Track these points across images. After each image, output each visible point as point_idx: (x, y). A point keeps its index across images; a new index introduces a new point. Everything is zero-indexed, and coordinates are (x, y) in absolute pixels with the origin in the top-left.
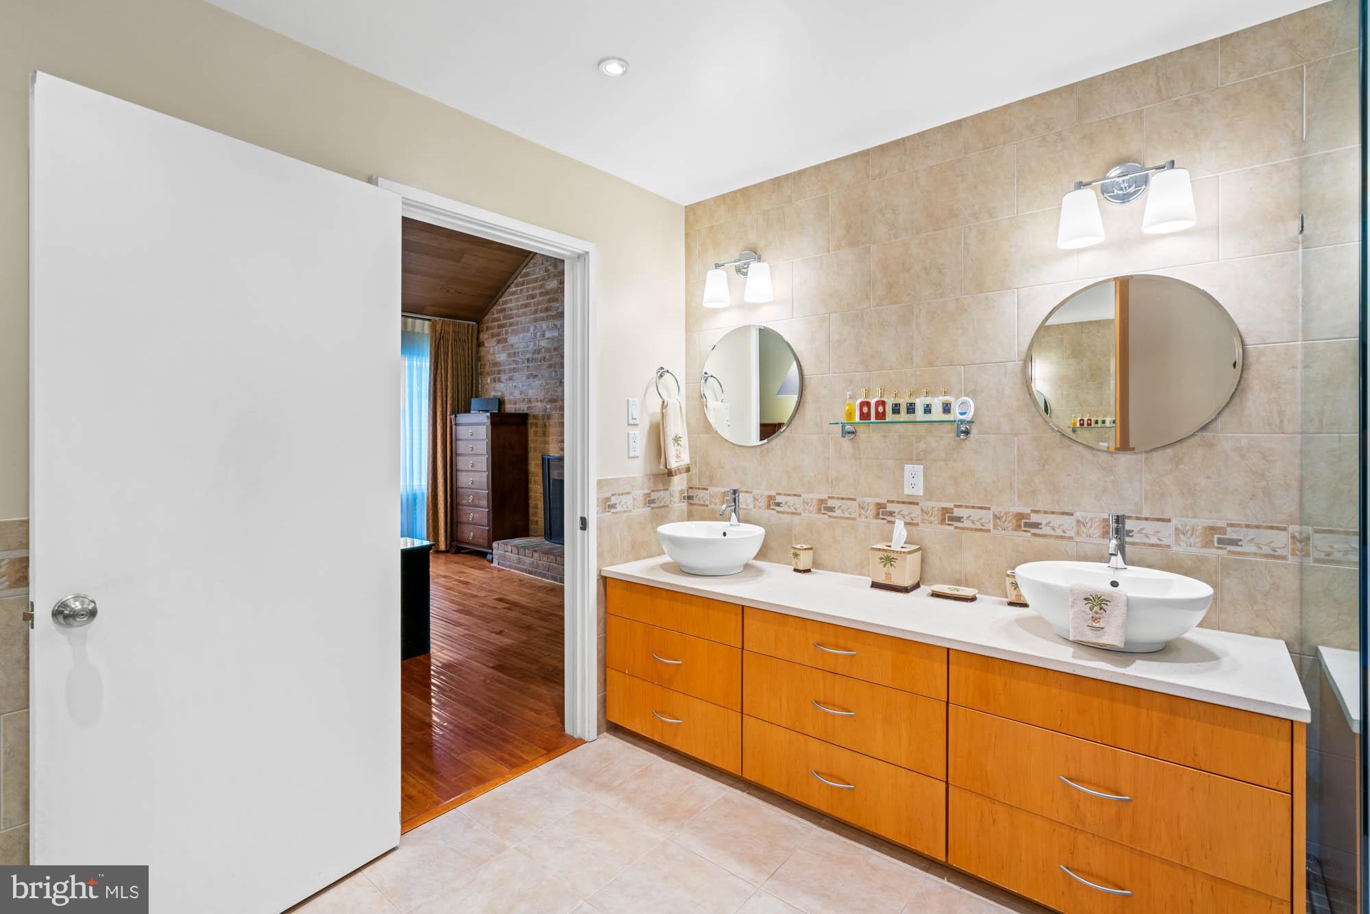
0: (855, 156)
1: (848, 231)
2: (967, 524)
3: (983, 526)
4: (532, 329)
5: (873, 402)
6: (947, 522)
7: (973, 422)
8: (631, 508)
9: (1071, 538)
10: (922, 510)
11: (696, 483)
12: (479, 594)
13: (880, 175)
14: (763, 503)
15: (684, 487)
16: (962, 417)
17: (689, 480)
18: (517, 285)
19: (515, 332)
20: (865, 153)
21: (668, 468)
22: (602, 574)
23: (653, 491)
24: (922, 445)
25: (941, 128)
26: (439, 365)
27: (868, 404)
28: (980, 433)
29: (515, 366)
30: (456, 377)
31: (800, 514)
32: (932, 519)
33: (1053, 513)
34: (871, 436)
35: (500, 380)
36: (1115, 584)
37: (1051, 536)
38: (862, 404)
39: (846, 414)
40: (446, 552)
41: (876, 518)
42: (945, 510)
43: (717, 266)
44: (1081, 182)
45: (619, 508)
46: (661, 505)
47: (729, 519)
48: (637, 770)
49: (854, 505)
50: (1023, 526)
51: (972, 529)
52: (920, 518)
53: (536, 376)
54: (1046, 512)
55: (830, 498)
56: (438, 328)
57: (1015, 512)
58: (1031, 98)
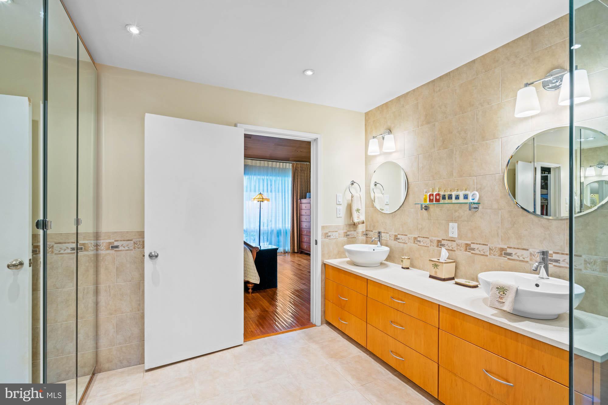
0: (429, 83)
1: (426, 117)
2: (477, 252)
3: (484, 253)
5: (435, 194)
6: (468, 250)
7: (480, 203)
8: (337, 237)
9: (527, 262)
10: (457, 244)
11: (369, 229)
12: (302, 269)
13: (439, 90)
14: (393, 238)
15: (364, 230)
16: (473, 201)
17: (366, 227)
20: (433, 81)
21: (354, 222)
22: (324, 262)
23: (348, 231)
24: (457, 214)
25: (466, 64)
26: (295, 180)
27: (433, 195)
28: (483, 208)
30: (301, 185)
31: (407, 243)
32: (461, 248)
33: (518, 249)
34: (434, 209)
36: (537, 286)
37: (517, 260)
38: (430, 195)
39: (424, 199)
40: (297, 253)
41: (437, 247)
42: (467, 245)
43: (374, 137)
44: (528, 83)
45: (332, 237)
46: (352, 237)
47: (377, 244)
48: (330, 339)
49: (428, 241)
50: (503, 254)
51: (479, 254)
52: (456, 248)
54: (514, 248)
55: (418, 237)
56: (295, 166)
57: (499, 247)
58: (508, 44)
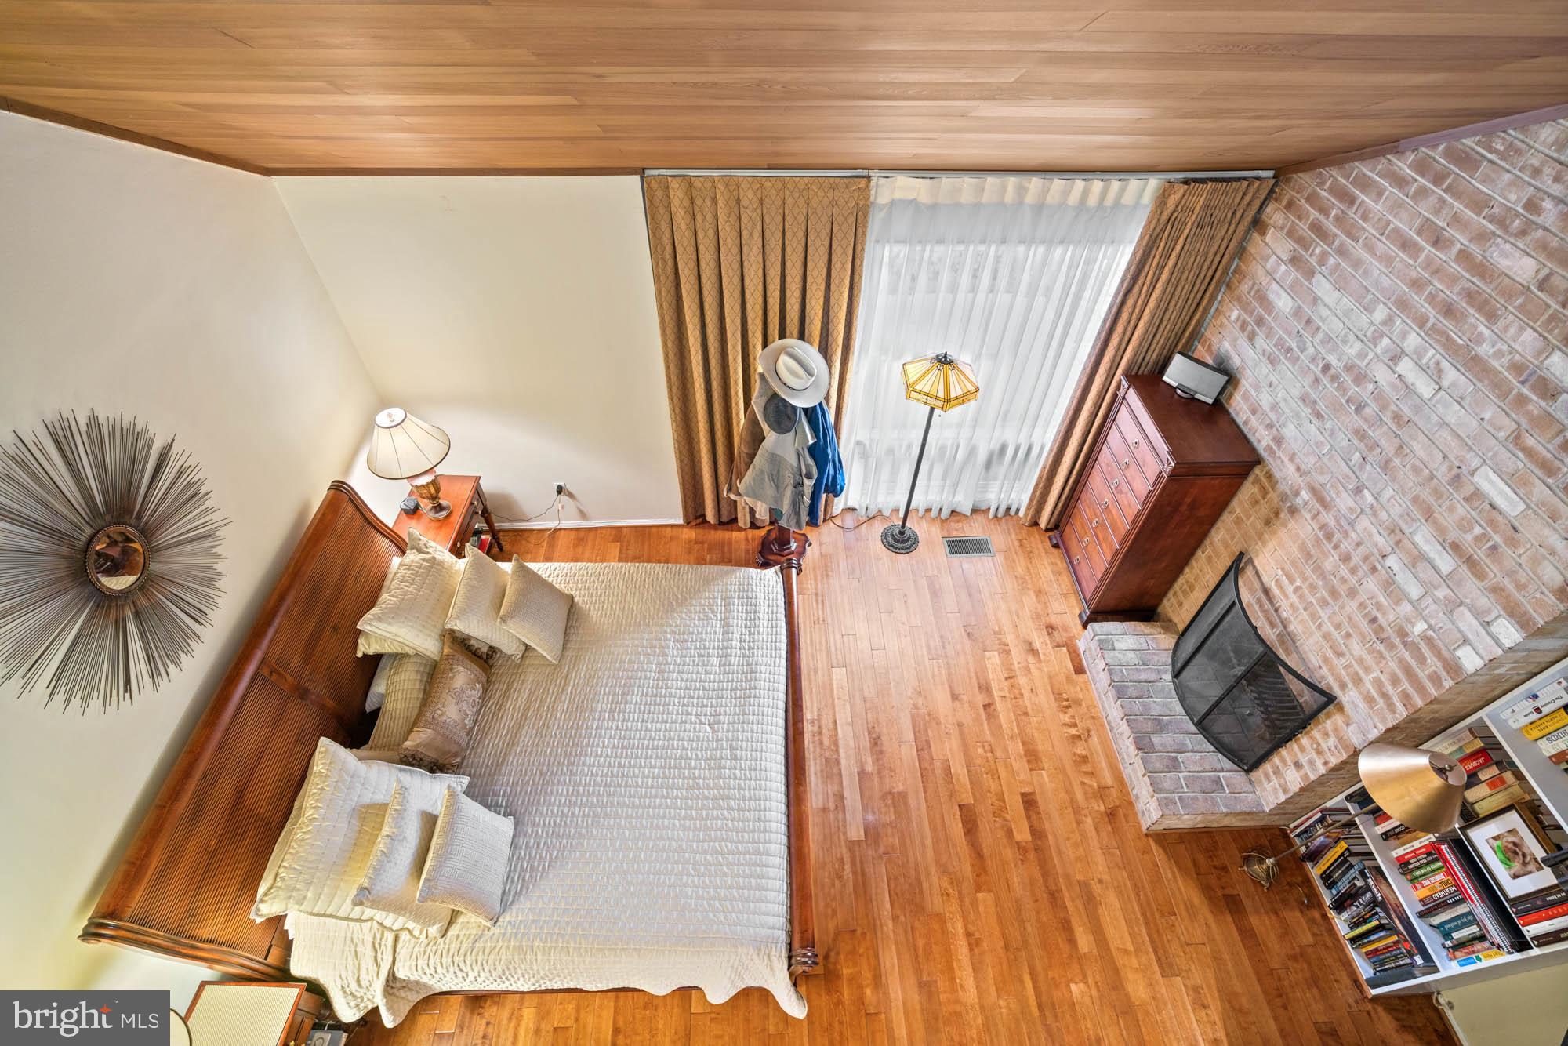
4: (1380, 313)
18: (1421, 167)
19: (1341, 283)
26: (1143, 275)
29: (1295, 349)
30: (1173, 284)
35: (1251, 338)
53: (1319, 416)
56: (1172, 202)
